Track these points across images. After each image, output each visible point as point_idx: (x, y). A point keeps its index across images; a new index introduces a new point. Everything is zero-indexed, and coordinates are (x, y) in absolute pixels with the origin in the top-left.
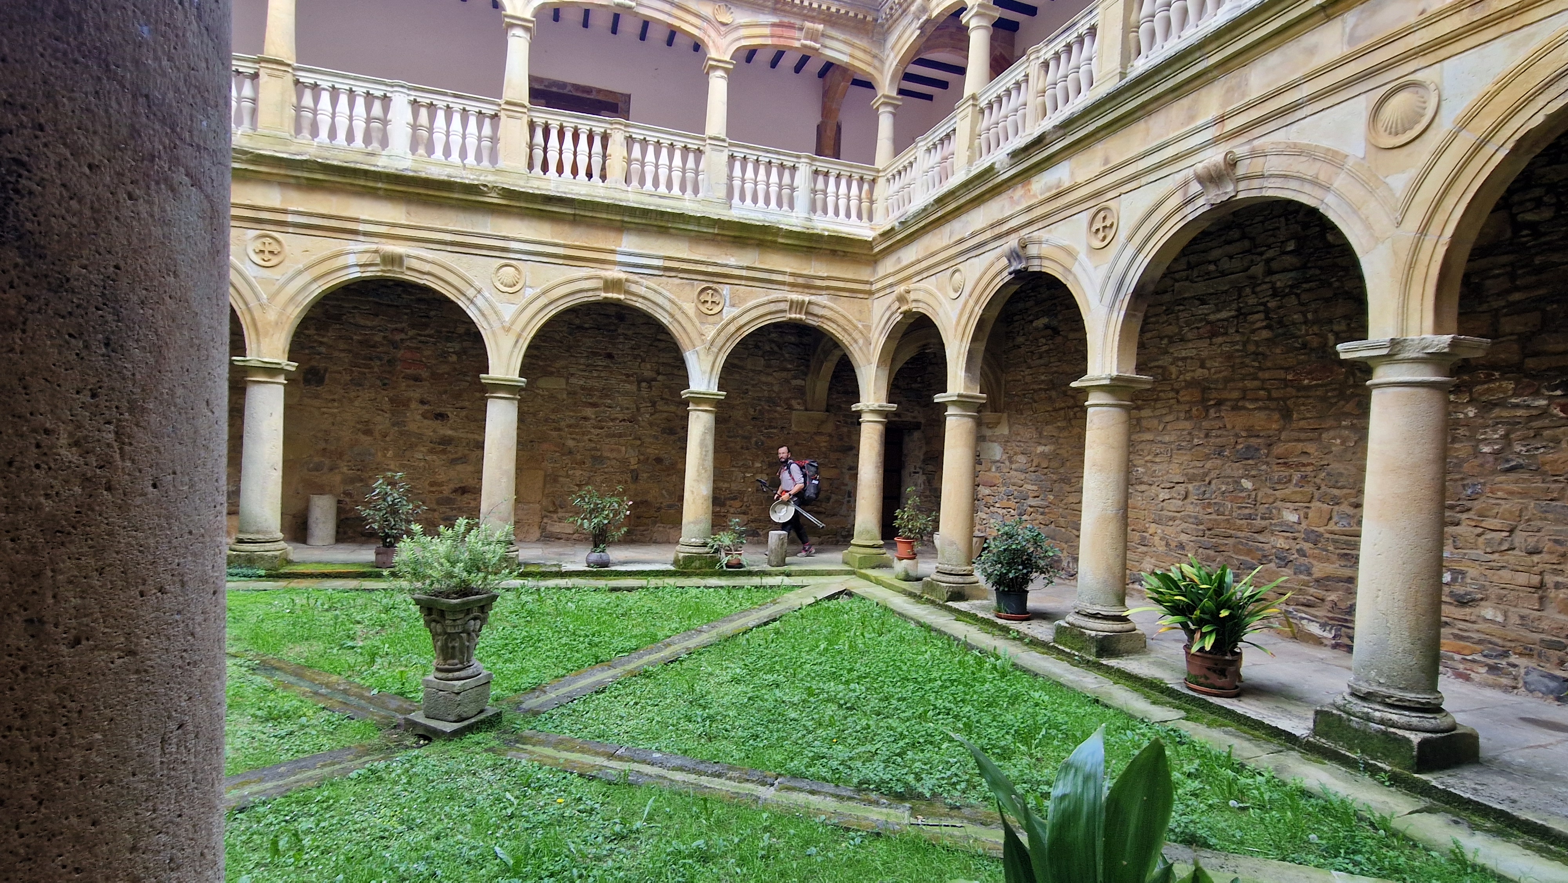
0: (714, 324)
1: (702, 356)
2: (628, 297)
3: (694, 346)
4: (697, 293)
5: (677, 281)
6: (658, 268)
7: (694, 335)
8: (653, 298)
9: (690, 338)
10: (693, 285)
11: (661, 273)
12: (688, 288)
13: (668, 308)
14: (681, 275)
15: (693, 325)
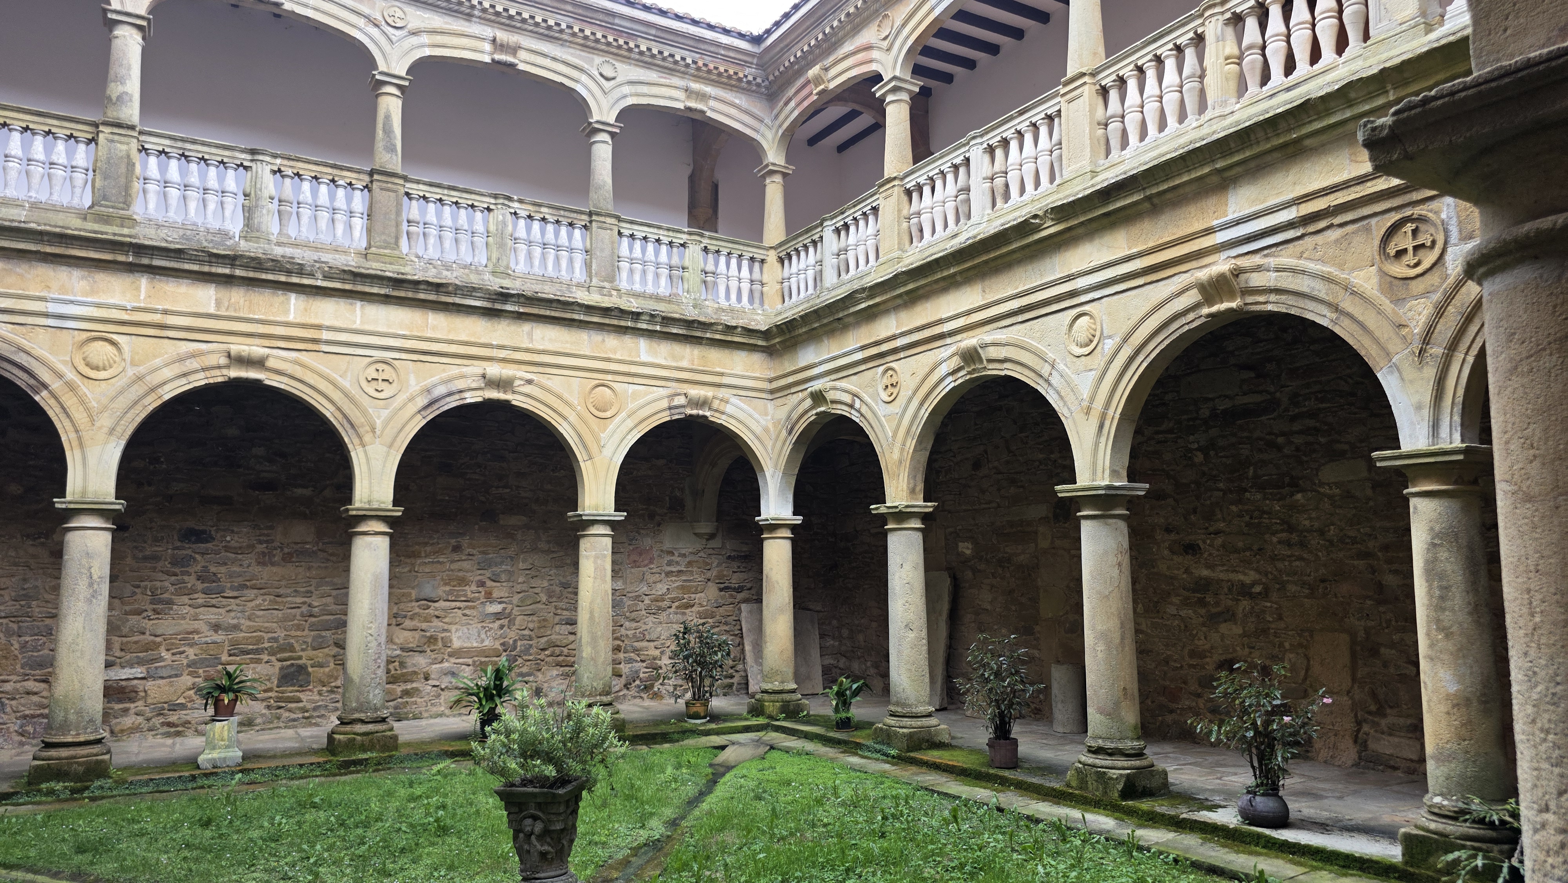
0: (1426, 293)
1: (1409, 372)
2: (1250, 299)
3: (1388, 355)
4: (1377, 242)
5: (1333, 235)
6: (1290, 225)
7: (1384, 331)
8: (1292, 287)
9: (1376, 341)
10: (1368, 230)
11: (1298, 232)
12: (1358, 240)
13: (1322, 295)
14: (1337, 220)
15: (1380, 312)
